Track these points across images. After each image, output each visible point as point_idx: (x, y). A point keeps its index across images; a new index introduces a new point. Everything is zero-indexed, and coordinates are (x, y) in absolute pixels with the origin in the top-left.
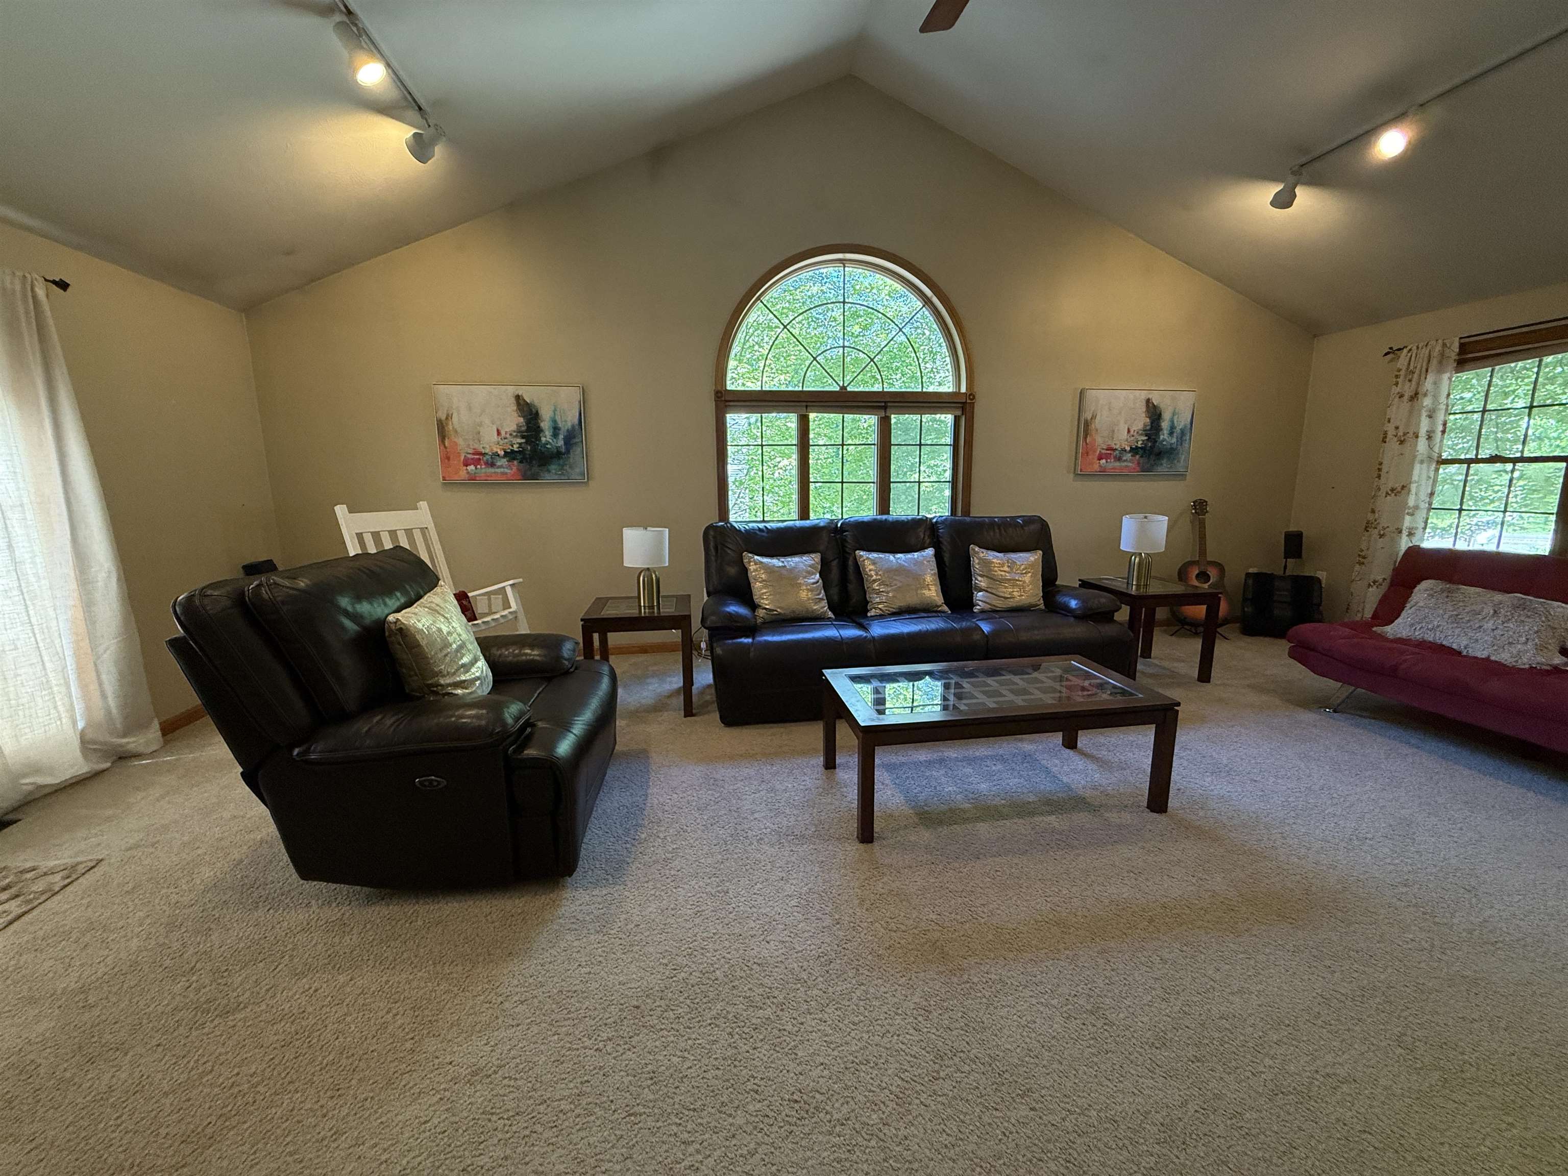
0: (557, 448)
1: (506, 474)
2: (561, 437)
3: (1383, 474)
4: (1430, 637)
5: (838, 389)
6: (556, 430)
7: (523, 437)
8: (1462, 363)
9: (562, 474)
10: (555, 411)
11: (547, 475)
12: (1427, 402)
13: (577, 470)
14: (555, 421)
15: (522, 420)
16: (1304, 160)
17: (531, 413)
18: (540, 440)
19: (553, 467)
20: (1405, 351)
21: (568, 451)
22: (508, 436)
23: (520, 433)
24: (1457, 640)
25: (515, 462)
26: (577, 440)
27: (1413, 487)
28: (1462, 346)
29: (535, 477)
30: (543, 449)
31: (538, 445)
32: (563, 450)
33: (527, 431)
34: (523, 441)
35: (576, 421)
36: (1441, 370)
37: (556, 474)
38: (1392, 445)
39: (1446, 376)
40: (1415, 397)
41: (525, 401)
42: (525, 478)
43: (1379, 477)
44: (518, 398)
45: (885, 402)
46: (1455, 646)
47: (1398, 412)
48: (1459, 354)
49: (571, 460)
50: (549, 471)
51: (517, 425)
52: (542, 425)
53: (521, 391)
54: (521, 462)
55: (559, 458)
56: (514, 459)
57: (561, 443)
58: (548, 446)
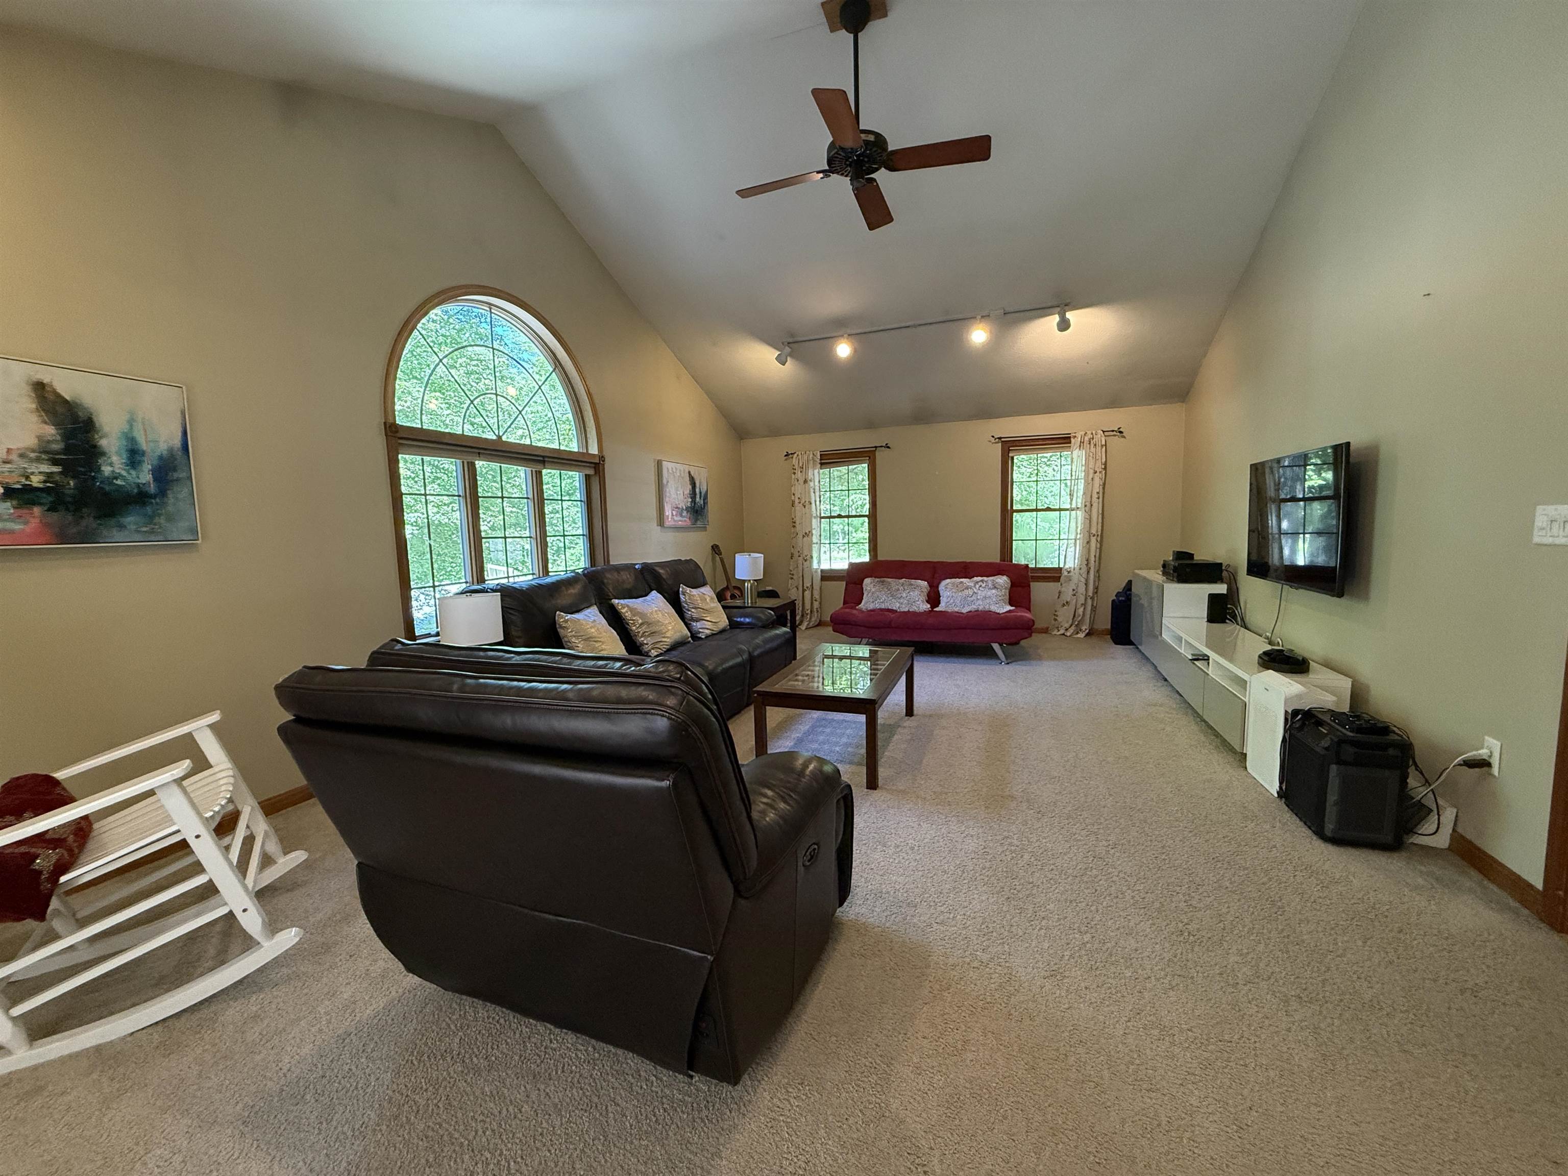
0: (138, 485)
1: (12, 532)
2: (147, 467)
3: (797, 525)
4: (883, 607)
5: (494, 438)
6: (134, 456)
7: (55, 462)
8: (822, 465)
9: (152, 532)
10: (131, 422)
11: (117, 535)
12: (812, 484)
13: (183, 524)
14: (132, 440)
15: (50, 431)
16: (791, 340)
17: (75, 418)
18: (99, 470)
19: (130, 520)
20: (795, 455)
21: (162, 492)
22: (14, 457)
23: (44, 452)
24: (895, 606)
25: (37, 510)
26: (183, 475)
27: (814, 532)
28: (821, 455)
29: (85, 537)
30: (107, 488)
31: (94, 478)
32: (152, 489)
33: (67, 450)
34: (56, 469)
35: (177, 442)
37: (137, 531)
38: (798, 507)
39: (816, 471)
40: (805, 481)
41: (58, 396)
42: (63, 538)
43: (794, 526)
44: (40, 388)
47: (798, 489)
48: (821, 460)
49: (170, 508)
50: (122, 527)
51: (39, 438)
52: (103, 443)
53: (45, 375)
54: (52, 509)
55: (144, 504)
56: (34, 503)
57: (145, 476)
58: (119, 482)
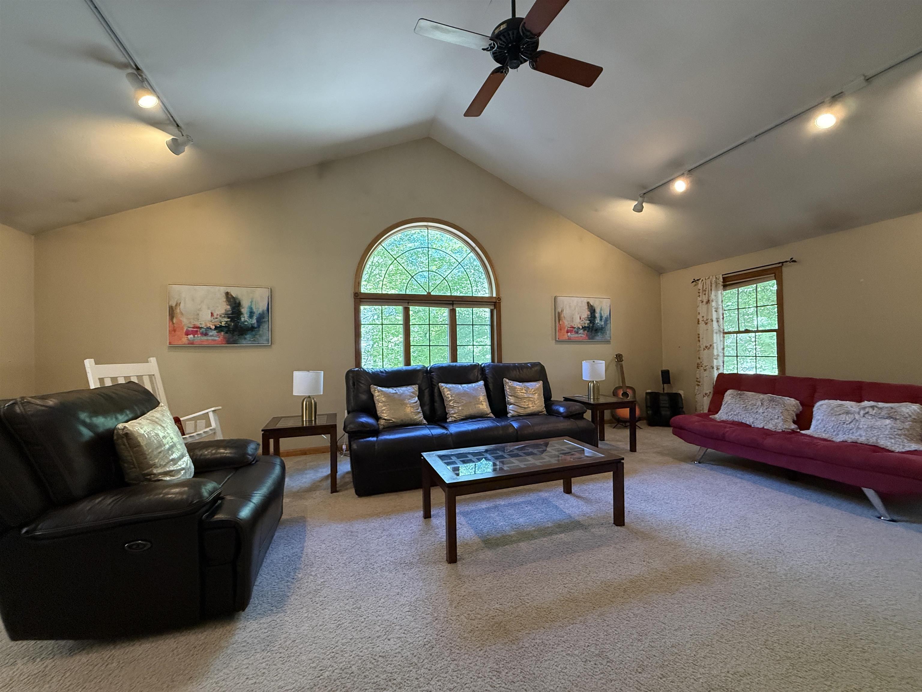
0: (251, 324)
1: (215, 340)
2: (255, 318)
3: (700, 339)
4: (736, 419)
5: (426, 293)
6: (251, 314)
7: (229, 318)
8: (725, 286)
9: (254, 341)
10: (251, 302)
11: (244, 341)
12: (714, 304)
13: (265, 338)
14: (251, 308)
15: (229, 307)
16: (645, 191)
17: (235, 303)
18: (240, 319)
19: (248, 336)
20: (700, 280)
21: (259, 326)
22: (218, 316)
23: (227, 315)
24: (749, 420)
25: (222, 333)
26: (266, 320)
27: (715, 345)
28: (724, 278)
29: (235, 342)
30: (242, 325)
31: (239, 322)
32: (256, 325)
33: (232, 314)
34: (229, 320)
35: (265, 308)
36: (717, 289)
37: (250, 341)
38: (702, 325)
39: (720, 292)
40: (708, 302)
41: (232, 296)
42: (228, 342)
43: (699, 341)
44: (227, 294)
45: (453, 301)
46: (748, 423)
47: (702, 309)
48: (723, 282)
49: (261, 332)
50: (245, 339)
51: (226, 310)
52: (242, 310)
53: (229, 290)
54: (226, 333)
55: (252, 331)
56: (222, 331)
57: (254, 321)
58: (246, 323)
